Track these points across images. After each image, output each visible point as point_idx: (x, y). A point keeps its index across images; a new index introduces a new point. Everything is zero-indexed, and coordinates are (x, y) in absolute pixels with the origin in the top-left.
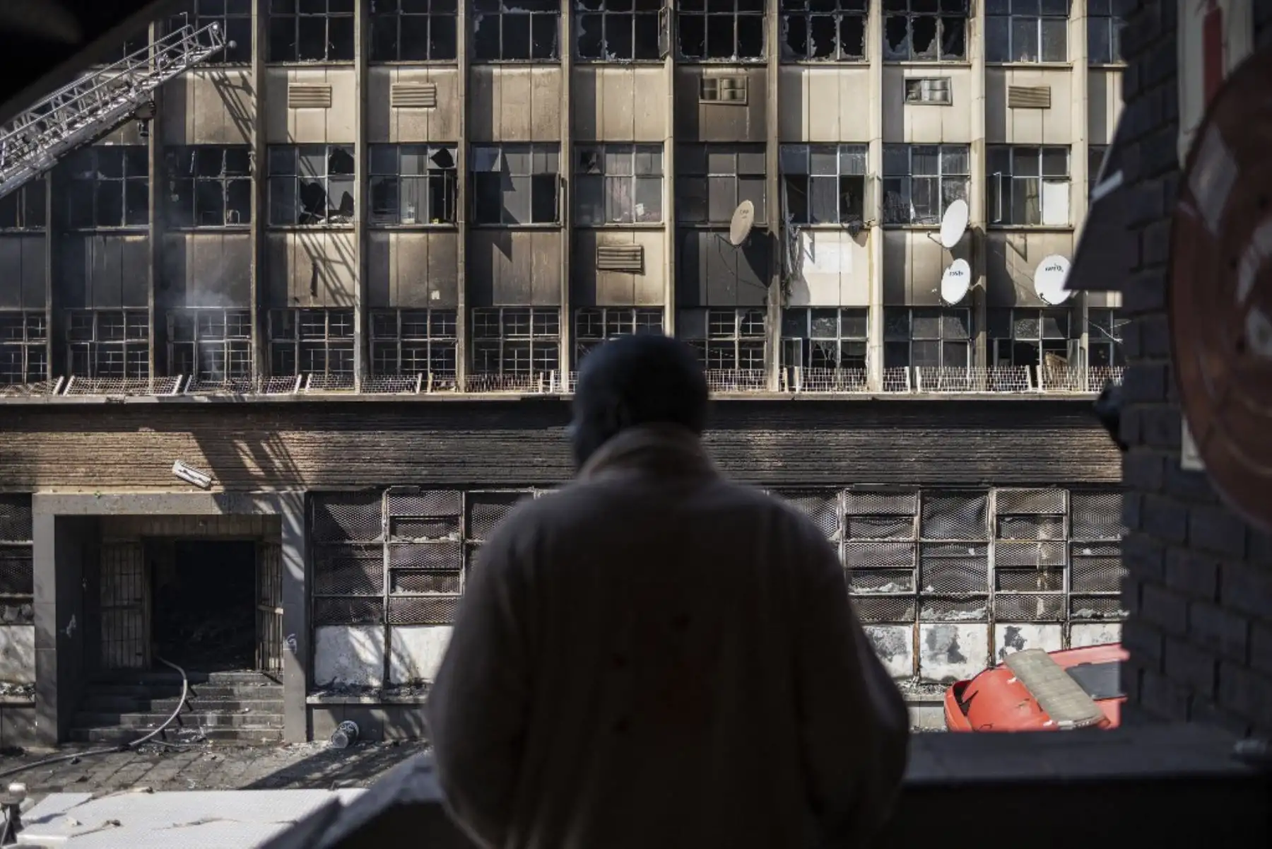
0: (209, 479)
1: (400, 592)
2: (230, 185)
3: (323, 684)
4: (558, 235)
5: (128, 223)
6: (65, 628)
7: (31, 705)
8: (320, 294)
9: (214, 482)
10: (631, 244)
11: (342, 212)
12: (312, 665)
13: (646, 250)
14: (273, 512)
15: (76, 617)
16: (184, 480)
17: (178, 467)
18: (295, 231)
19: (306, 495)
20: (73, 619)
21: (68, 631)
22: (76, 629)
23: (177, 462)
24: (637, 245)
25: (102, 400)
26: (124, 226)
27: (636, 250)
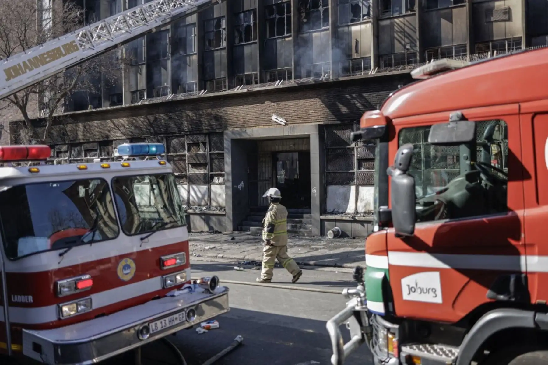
0: (285, 122)
1: (362, 170)
2: (324, 11)
3: (329, 211)
4: (465, 8)
5: (287, 33)
6: (237, 186)
7: (224, 215)
8: (359, 52)
9: (287, 123)
10: (503, 7)
11: (368, 14)
12: (326, 203)
13: (511, 7)
14: (306, 133)
15: (244, 182)
16: (277, 123)
17: (274, 117)
18: (348, 26)
19: (319, 125)
20: (242, 183)
21: (239, 187)
22: (244, 187)
23: (273, 115)
24: (506, 6)
25: (245, 91)
26: (286, 35)
27: (506, 9)
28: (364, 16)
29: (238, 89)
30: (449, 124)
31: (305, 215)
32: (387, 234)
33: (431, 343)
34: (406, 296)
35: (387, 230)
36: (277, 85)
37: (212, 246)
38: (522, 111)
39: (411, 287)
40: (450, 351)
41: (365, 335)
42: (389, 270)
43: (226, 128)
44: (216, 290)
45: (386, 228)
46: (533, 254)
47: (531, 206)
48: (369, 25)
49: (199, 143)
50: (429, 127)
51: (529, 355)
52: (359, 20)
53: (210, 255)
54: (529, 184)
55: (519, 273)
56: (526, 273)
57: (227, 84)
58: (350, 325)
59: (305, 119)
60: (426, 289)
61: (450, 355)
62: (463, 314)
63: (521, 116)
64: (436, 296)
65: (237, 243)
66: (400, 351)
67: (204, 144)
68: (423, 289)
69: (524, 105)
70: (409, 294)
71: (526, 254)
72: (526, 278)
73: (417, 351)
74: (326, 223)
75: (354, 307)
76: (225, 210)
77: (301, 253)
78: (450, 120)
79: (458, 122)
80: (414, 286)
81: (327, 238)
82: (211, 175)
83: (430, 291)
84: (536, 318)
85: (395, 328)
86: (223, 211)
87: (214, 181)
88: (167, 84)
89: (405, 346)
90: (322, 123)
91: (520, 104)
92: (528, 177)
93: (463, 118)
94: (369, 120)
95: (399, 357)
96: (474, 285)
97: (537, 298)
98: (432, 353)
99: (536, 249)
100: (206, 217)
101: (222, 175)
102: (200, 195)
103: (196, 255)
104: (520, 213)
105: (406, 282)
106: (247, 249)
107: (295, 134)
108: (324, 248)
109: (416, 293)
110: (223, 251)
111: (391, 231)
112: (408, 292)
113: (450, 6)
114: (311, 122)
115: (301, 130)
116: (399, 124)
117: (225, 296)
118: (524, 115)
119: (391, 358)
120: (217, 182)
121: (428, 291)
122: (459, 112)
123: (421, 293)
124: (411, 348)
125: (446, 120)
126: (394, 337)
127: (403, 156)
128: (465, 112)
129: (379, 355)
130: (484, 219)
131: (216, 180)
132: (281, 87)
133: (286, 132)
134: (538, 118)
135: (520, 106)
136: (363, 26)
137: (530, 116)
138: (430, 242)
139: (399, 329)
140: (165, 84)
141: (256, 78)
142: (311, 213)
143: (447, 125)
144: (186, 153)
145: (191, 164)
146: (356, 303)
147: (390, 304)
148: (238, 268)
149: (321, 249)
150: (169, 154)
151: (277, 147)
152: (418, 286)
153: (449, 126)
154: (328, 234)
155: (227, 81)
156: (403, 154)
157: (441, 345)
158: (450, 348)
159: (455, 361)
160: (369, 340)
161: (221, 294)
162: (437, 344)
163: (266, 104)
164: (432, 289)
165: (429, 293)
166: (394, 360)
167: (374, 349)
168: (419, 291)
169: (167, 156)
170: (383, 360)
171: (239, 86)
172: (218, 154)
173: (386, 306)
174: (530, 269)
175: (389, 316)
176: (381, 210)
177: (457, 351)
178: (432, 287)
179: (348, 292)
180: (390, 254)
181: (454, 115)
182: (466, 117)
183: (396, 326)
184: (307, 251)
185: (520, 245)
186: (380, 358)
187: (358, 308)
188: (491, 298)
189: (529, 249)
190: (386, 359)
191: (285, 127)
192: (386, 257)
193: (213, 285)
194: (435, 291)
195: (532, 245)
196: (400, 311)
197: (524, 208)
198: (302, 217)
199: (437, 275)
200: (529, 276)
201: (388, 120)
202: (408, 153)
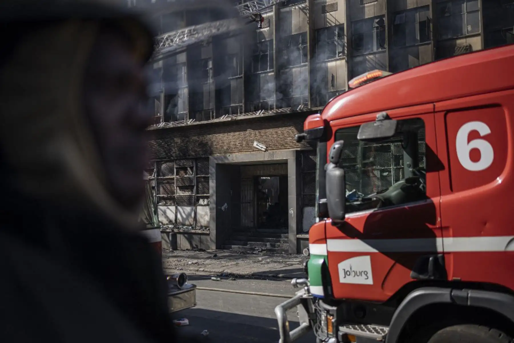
0: (265, 148)
2: (303, 48)
3: (305, 231)
4: (430, 46)
5: (270, 69)
6: (221, 207)
7: (208, 235)
8: (335, 86)
9: (267, 149)
10: (465, 44)
11: (343, 52)
12: (302, 223)
13: (472, 45)
14: (285, 158)
15: (227, 204)
16: (258, 149)
17: (255, 144)
18: (326, 62)
19: (297, 151)
20: (226, 204)
21: (223, 208)
22: (227, 208)
23: (255, 142)
24: (467, 44)
25: (230, 119)
26: (268, 70)
27: (467, 46)
28: (339, 53)
29: (223, 118)
30: (375, 123)
31: (282, 235)
32: (325, 223)
33: (365, 324)
34: (342, 280)
35: (326, 220)
36: (259, 114)
37: (195, 261)
38: (436, 110)
39: (346, 270)
40: (382, 330)
41: (311, 321)
42: (328, 256)
43: (211, 153)
44: (184, 286)
45: (326, 219)
46: (448, 236)
47: (446, 194)
48: (343, 62)
49: (187, 168)
50: (359, 126)
51: (448, 329)
52: (335, 57)
53: (192, 269)
54: (444, 174)
55: (435, 253)
56: (444, 253)
57: (215, 114)
58: (299, 314)
59: (284, 146)
60: (359, 272)
61: (381, 332)
62: (390, 294)
63: (435, 114)
64: (368, 278)
65: (218, 259)
66: (337, 330)
67: (192, 168)
68: (357, 272)
69: (438, 105)
70: (345, 277)
71: (442, 237)
72: (443, 258)
73: (352, 330)
74: (302, 241)
75: (302, 296)
76: (209, 229)
77: (277, 268)
78: (377, 120)
79: (383, 121)
80: (350, 270)
81: (303, 255)
82: (198, 197)
83: (363, 273)
84: (452, 294)
85: (333, 310)
86: (207, 231)
87: (199, 203)
88: (160, 114)
89: (343, 326)
90: (299, 149)
91: (434, 103)
92: (443, 168)
93: (387, 117)
94: (310, 123)
95: (337, 337)
96: (399, 267)
97: (453, 276)
98: (366, 331)
99: (451, 231)
100: (189, 236)
101: (207, 197)
102: (184, 216)
103: (179, 269)
104: (436, 200)
105: (342, 266)
106: (227, 264)
107: (275, 159)
108: (298, 264)
109: (350, 276)
110: (204, 266)
111: (329, 221)
112: (344, 276)
113: (416, 44)
114: (289, 148)
115: (280, 155)
116: (335, 126)
117: (192, 292)
118: (438, 114)
119: (330, 338)
120: (202, 203)
121: (361, 273)
122: (384, 113)
123: (355, 276)
124: (347, 327)
125: (373, 120)
126: (333, 318)
127: (335, 150)
128: (389, 112)
129: (321, 336)
130: (406, 207)
131: (201, 202)
132: (262, 115)
133: (265, 157)
134: (450, 115)
135: (434, 105)
136: (338, 62)
137: (443, 114)
138: (361, 230)
139: (337, 310)
140: (159, 114)
141: (241, 109)
142: (288, 233)
143: (374, 124)
144: (174, 176)
145: (179, 187)
146: (304, 292)
147: (329, 288)
148: (215, 278)
149: (295, 264)
150: (159, 178)
151: (258, 172)
152: (353, 269)
153: (375, 125)
154: (304, 251)
155: (215, 111)
156: (334, 148)
157: (374, 325)
158: (381, 328)
159: (384, 337)
160: (314, 324)
161: (189, 290)
162: (370, 324)
163: (248, 131)
164: (365, 272)
165: (361, 275)
166: (333, 340)
167: (318, 333)
168: (353, 274)
169: (157, 179)
170: (323, 339)
171: (224, 116)
172: (204, 178)
173: (325, 290)
174: (446, 250)
175: (328, 298)
176: (321, 202)
177: (387, 329)
178: (364, 270)
179: (296, 282)
180: (329, 241)
181: (379, 115)
182: (391, 117)
183: (335, 308)
184: (282, 266)
185: (436, 228)
186: (320, 338)
187: (305, 296)
188: (413, 278)
189: (444, 231)
190: (326, 339)
191: (265, 153)
192: (325, 245)
193: (181, 281)
194: (367, 274)
195: (447, 228)
196: (337, 293)
197: (440, 195)
198: (280, 237)
199: (368, 258)
200: (446, 256)
201: (326, 122)
202: (339, 148)
